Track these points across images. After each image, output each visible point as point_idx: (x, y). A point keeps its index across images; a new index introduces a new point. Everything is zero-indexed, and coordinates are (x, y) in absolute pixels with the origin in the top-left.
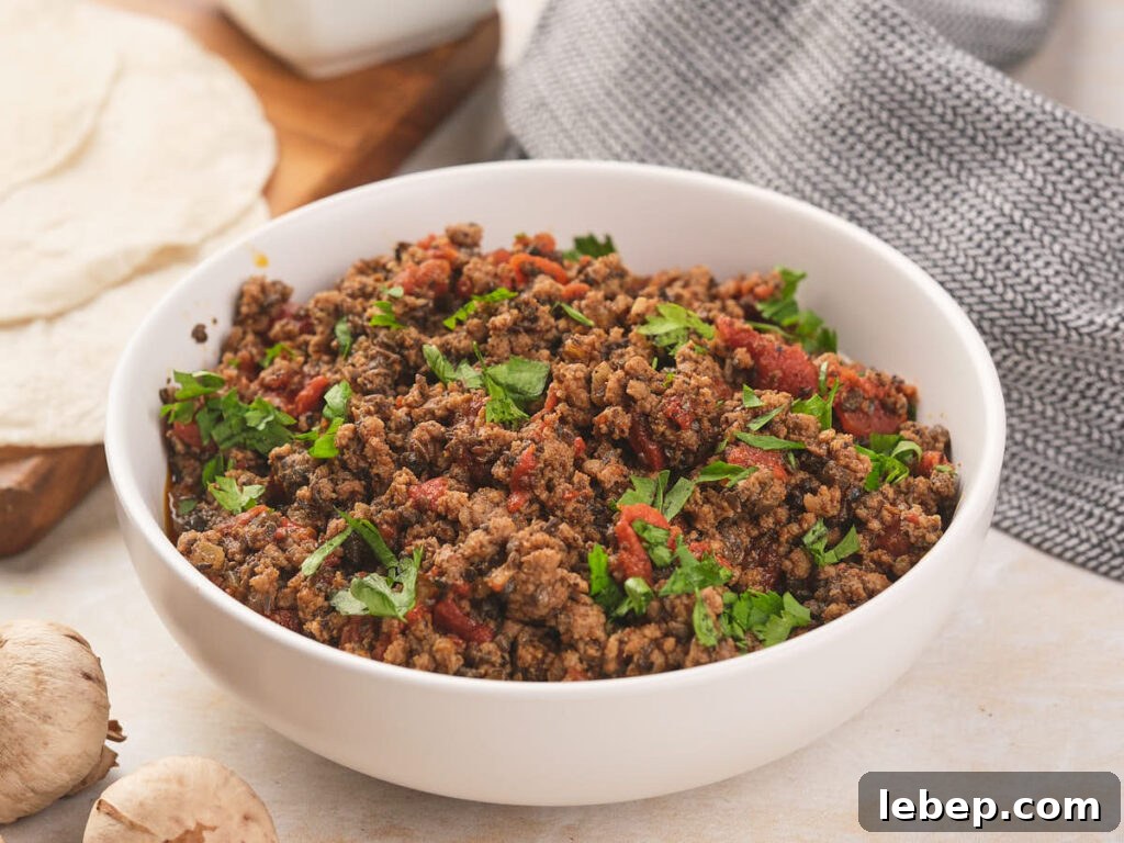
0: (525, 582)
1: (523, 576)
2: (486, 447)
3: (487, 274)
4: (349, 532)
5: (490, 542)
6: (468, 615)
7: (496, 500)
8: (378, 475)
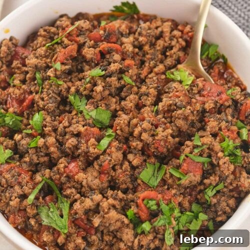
0: (105, 223)
1: (105, 221)
2: (92, 155)
3: (91, 54)
4: (43, 182)
5: (93, 205)
6: (86, 224)
7: (96, 176)
8: (53, 157)
